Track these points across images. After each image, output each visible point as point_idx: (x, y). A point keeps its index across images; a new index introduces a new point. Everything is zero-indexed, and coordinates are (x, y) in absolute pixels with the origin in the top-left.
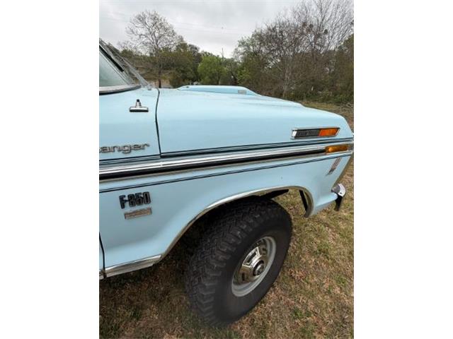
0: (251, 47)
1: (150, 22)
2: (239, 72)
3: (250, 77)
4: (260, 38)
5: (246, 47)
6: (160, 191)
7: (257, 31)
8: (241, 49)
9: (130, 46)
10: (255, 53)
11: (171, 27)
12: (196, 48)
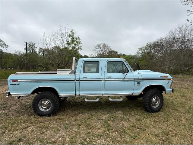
0: (146, 51)
1: (101, 46)
2: (140, 62)
3: (146, 64)
4: (150, 46)
5: (143, 51)
6: (142, 82)
7: (149, 43)
8: (141, 52)
9: (93, 55)
10: (148, 53)
11: (110, 47)
12: (117, 52)
